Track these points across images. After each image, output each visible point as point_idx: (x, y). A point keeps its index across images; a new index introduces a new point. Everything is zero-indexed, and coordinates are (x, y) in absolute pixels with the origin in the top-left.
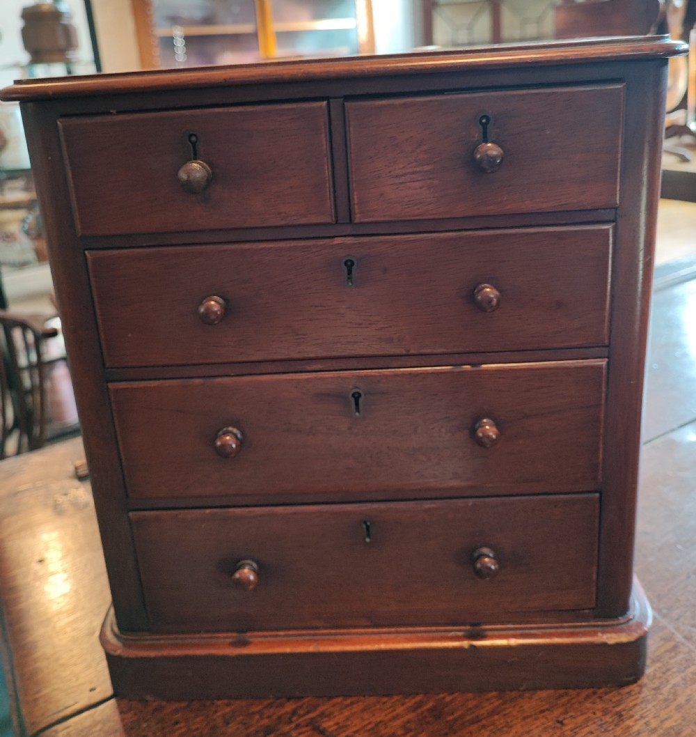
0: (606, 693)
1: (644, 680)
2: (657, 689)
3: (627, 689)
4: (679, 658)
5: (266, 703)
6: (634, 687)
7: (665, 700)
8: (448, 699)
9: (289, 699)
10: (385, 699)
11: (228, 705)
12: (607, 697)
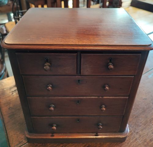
0: (119, 144)
1: (126, 141)
2: (128, 143)
3: (122, 143)
4: (132, 136)
5: (57, 144)
6: (124, 143)
7: (129, 146)
8: (91, 144)
9: (61, 144)
10: (79, 144)
11: (50, 145)
12: (119, 145)
